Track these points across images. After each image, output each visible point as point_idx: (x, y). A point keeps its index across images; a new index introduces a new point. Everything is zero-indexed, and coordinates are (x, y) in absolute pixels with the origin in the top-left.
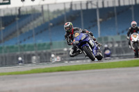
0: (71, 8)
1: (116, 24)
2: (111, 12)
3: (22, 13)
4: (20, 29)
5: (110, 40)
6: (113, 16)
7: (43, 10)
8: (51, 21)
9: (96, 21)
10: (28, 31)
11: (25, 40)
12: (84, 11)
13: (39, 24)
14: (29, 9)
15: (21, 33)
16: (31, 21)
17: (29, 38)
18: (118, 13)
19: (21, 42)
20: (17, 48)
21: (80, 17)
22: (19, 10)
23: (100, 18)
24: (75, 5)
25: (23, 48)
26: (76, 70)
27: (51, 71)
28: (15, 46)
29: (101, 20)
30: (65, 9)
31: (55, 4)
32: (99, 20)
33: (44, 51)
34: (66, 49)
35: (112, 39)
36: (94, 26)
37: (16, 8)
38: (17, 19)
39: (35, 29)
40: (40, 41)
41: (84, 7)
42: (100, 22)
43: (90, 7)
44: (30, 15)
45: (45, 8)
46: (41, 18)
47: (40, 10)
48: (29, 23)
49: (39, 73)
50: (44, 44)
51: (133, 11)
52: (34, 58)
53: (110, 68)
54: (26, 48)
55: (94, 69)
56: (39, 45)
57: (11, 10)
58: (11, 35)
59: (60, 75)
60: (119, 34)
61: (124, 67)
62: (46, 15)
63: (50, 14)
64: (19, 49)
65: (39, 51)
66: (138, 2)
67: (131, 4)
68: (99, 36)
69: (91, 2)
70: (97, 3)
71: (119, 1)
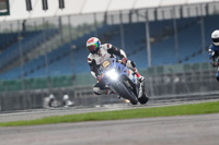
0: (105, 22)
1: (177, 46)
2: (168, 28)
3: (28, 29)
4: (25, 54)
5: (166, 71)
6: (171, 33)
7: (60, 25)
8: (74, 42)
9: (144, 41)
10: (37, 57)
11: (32, 72)
12: (125, 25)
13: (55, 47)
14: (39, 23)
15: (27, 60)
16: (43, 41)
17: (39, 68)
18: (179, 30)
19: (26, 75)
20: (20, 83)
21: (119, 35)
22: (24, 24)
23: (151, 36)
24: (112, 16)
25: (29, 83)
26: (113, 119)
27: (74, 121)
28: (17, 80)
29: (152, 40)
30: (96, 23)
31: (80, 14)
32: (149, 40)
33: (63, 89)
35: (170, 70)
36: (141, 49)
37: (18, 21)
38: (21, 38)
39: (48, 54)
40: (56, 74)
41: (126, 20)
42: (152, 44)
43: (134, 20)
44: (41, 32)
45: (65, 21)
46: (58, 37)
47: (57, 23)
48: (39, 45)
49: (55, 123)
50: (64, 78)
51: (202, 26)
53: (167, 115)
54: (34, 85)
55: (142, 117)
56: (56, 80)
57: (11, 25)
58: (11, 63)
59: (88, 126)
60: (180, 62)
61: (188, 114)
62: (66, 33)
63: (73, 32)
64: (23, 86)
65: (56, 89)
66: (211, 11)
67: (200, 14)
68: (149, 65)
69: (137, 11)
70: (147, 13)
71: (181, 10)
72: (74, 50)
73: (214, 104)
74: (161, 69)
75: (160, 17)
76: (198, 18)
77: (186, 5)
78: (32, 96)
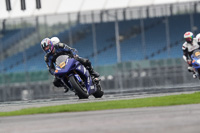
0: (78, 21)
1: (144, 43)
2: (136, 27)
3: (7, 28)
4: (5, 50)
5: (134, 66)
6: (138, 31)
7: (37, 24)
9: (114, 39)
10: (16, 53)
11: (12, 67)
12: (96, 24)
13: (33, 44)
14: (18, 22)
15: (6, 56)
16: (21, 39)
17: (18, 63)
18: (146, 28)
19: (5, 70)
21: (91, 33)
23: (120, 34)
24: (85, 16)
25: (9, 78)
27: (50, 112)
29: (121, 38)
30: (70, 22)
31: (56, 14)
32: (118, 38)
33: (40, 83)
35: (138, 65)
36: (111, 46)
39: (27, 51)
40: (34, 69)
41: (97, 20)
42: (121, 41)
43: (105, 19)
44: (19, 30)
45: (41, 21)
46: (35, 35)
47: (34, 23)
48: (17, 42)
49: (32, 114)
50: (40, 73)
51: (167, 25)
52: (25, 92)
53: (135, 107)
54: (14, 79)
55: (112, 109)
56: (33, 74)
59: (62, 117)
60: (147, 58)
61: (154, 106)
62: (42, 31)
63: (49, 30)
64: (3, 81)
65: (32, 83)
66: (175, 12)
67: (164, 14)
68: (119, 60)
69: (107, 11)
70: (116, 13)
71: (147, 11)
73: (177, 96)
74: (129, 65)
75: (128, 17)
76: (163, 18)
77: (153, 5)
78: (12, 89)
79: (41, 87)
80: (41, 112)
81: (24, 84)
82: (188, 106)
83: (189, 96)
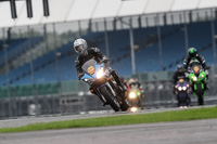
0: (90, 29)
1: (161, 53)
2: (152, 35)
3: (12, 37)
4: (10, 62)
5: (151, 79)
6: (155, 40)
7: (45, 33)
8: (58, 50)
9: (129, 48)
10: (22, 64)
11: (18, 79)
12: (109, 33)
13: (40, 54)
14: (24, 31)
15: (12, 68)
16: (28, 49)
17: (24, 76)
18: (163, 38)
19: (11, 82)
20: (5, 91)
22: (9, 32)
23: (135, 44)
24: (97, 23)
25: (15, 91)
26: (98, 126)
27: (59, 128)
29: (137, 47)
31: (65, 22)
32: (133, 47)
33: (49, 96)
34: (81, 94)
35: (155, 77)
36: (125, 56)
37: (4, 29)
38: (6, 46)
39: (34, 62)
40: (42, 81)
41: (110, 28)
42: (136, 51)
43: (119, 27)
44: (26, 39)
45: (50, 29)
46: (43, 45)
47: (42, 31)
48: (24, 52)
49: (40, 130)
50: (49, 86)
51: (186, 33)
52: (33, 106)
53: (152, 122)
54: (20, 92)
55: (126, 124)
56: (41, 87)
59: (73, 133)
60: (164, 69)
61: (172, 120)
62: (50, 40)
63: (58, 39)
64: (9, 94)
65: (41, 97)
66: (194, 19)
67: (183, 21)
68: (134, 72)
69: (121, 18)
70: (131, 20)
71: (165, 18)
72: (59, 57)
73: (197, 110)
74: (145, 77)
75: (144, 25)
76: (182, 25)
77: (170, 12)
78: (18, 103)
79: (50, 101)
80: (49, 127)
81: (32, 98)
82: (209, 121)
83: (209, 110)
